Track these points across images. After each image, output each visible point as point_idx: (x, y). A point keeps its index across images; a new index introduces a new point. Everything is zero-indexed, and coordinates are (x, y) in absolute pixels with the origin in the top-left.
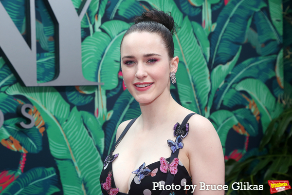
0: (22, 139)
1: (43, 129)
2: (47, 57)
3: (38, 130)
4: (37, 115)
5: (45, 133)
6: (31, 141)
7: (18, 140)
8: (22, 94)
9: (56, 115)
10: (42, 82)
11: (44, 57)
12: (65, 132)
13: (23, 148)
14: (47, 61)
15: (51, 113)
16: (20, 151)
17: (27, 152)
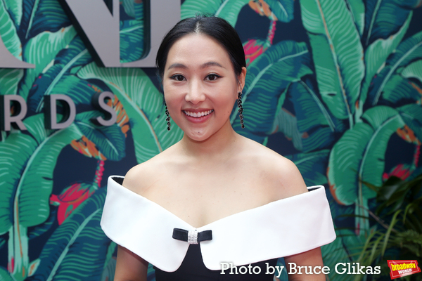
0: (99, 142)
1: (127, 128)
2: (132, 26)
3: (119, 128)
4: (119, 107)
5: (129, 133)
6: (111, 144)
7: (93, 141)
8: (99, 78)
9: (144, 108)
10: (125, 61)
11: (129, 27)
12: (157, 132)
13: (99, 153)
14: (132, 32)
15: (138, 105)
16: (96, 157)
17: (105, 159)
